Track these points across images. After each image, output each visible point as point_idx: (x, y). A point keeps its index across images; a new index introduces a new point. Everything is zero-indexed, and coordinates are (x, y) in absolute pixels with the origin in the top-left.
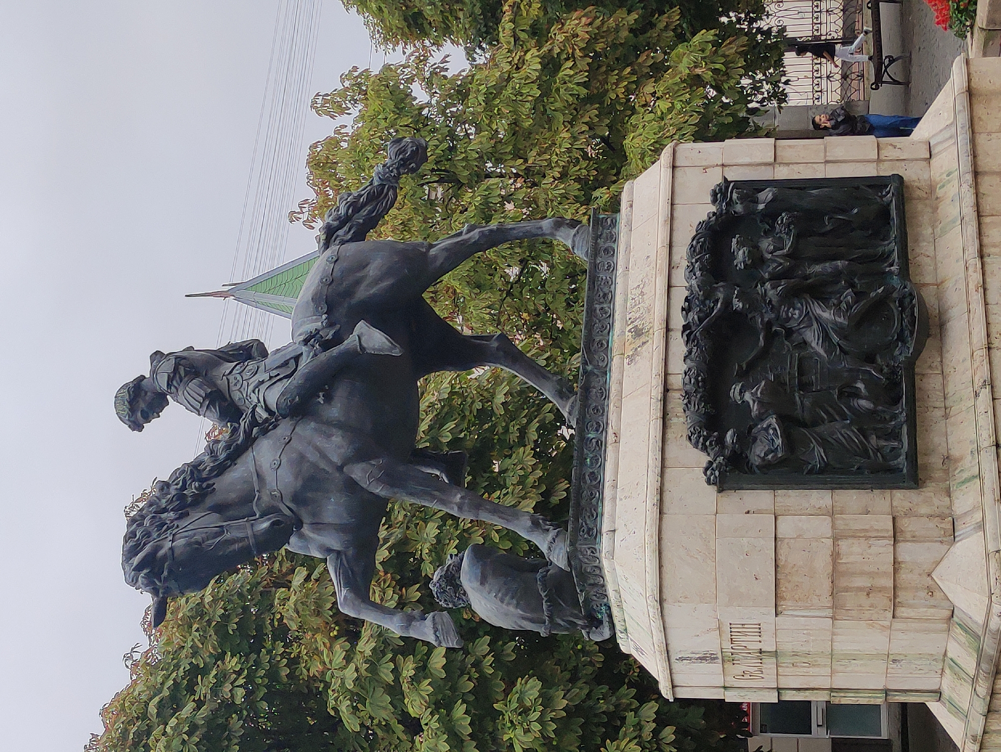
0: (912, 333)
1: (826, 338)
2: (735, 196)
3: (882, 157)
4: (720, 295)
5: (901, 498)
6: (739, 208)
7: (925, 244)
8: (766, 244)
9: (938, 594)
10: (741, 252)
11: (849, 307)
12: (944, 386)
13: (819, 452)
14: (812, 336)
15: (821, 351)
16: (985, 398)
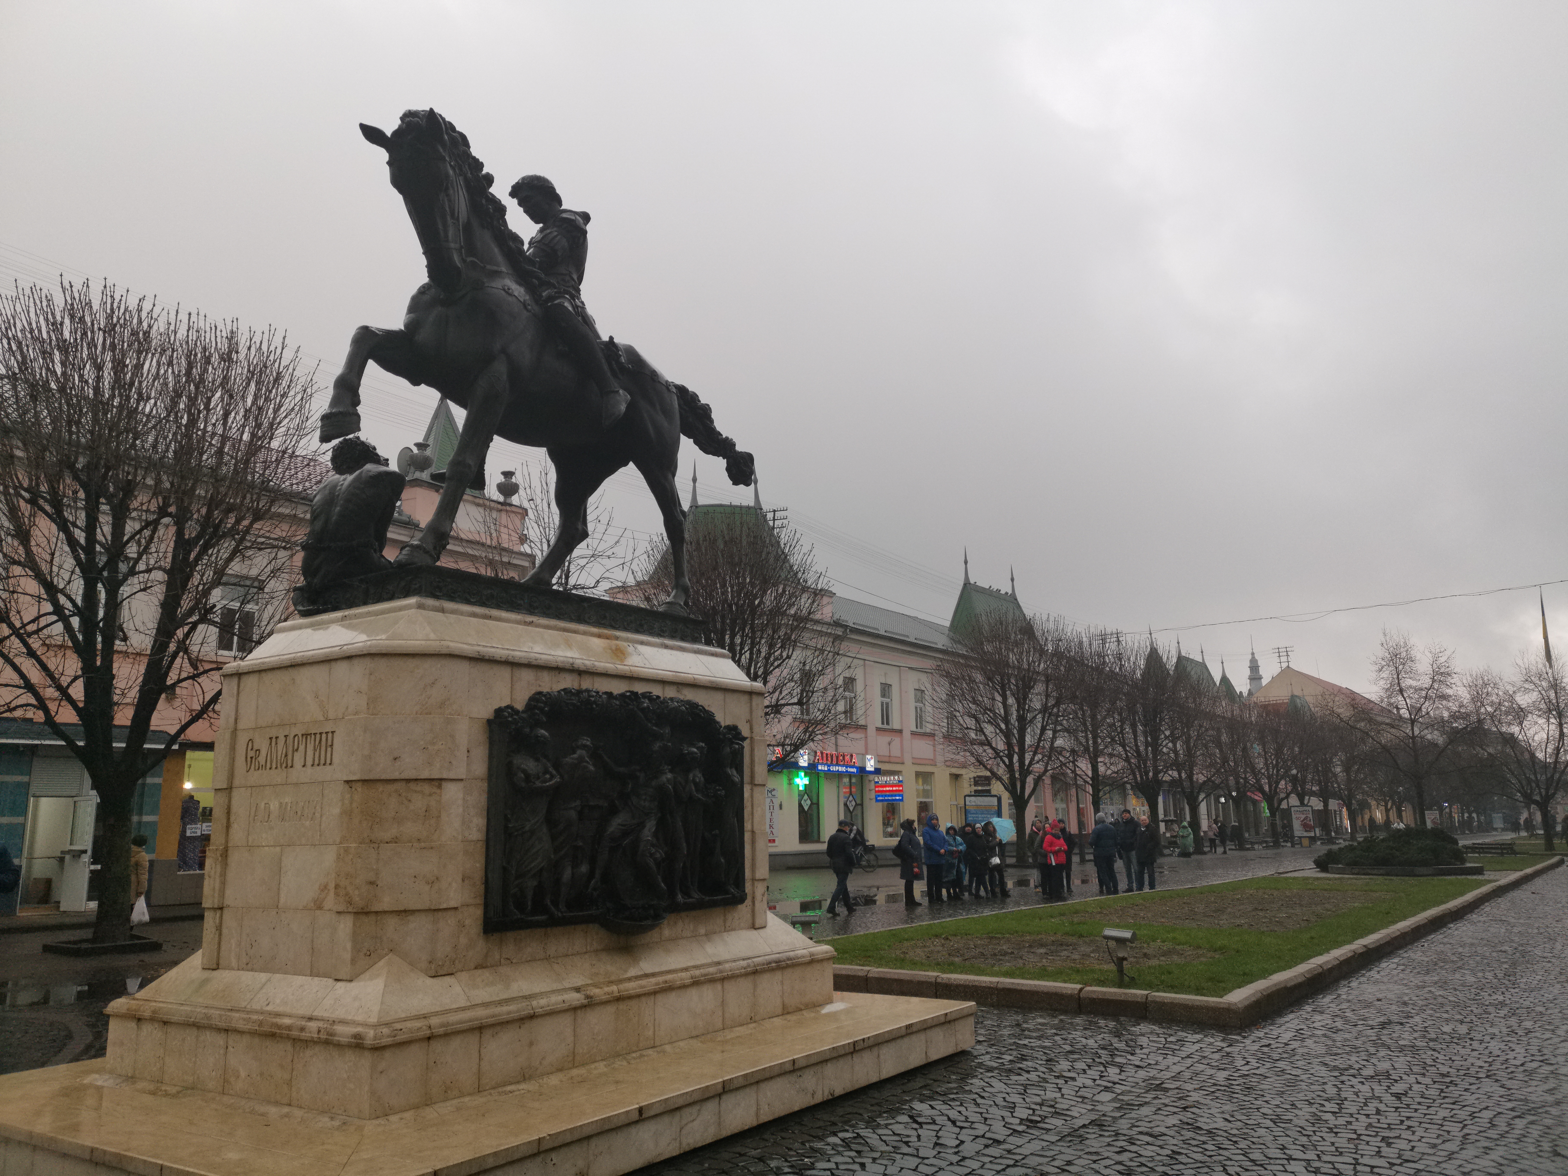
1: (625, 833)
3: (756, 883)
5: (474, 916)
7: (692, 927)
9: (368, 961)
10: (695, 750)
11: (651, 855)
12: (578, 954)
13: (525, 826)
14: (624, 819)
15: (612, 829)
16: (576, 998)
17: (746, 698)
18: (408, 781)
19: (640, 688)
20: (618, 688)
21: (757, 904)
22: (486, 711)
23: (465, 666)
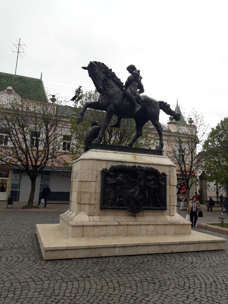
0: (132, 210)
1: (132, 193)
2: (163, 177)
3: (171, 206)
4: (141, 173)
5: (98, 206)
6: (160, 178)
7: (152, 214)
8: (152, 182)
9: (79, 212)
10: (151, 177)
13: (108, 190)
14: (132, 190)
15: (129, 192)
16: (117, 223)
17: (169, 167)
18: (86, 181)
19: (137, 165)
20: (131, 165)
21: (171, 211)
22: (101, 169)
23: (96, 161)
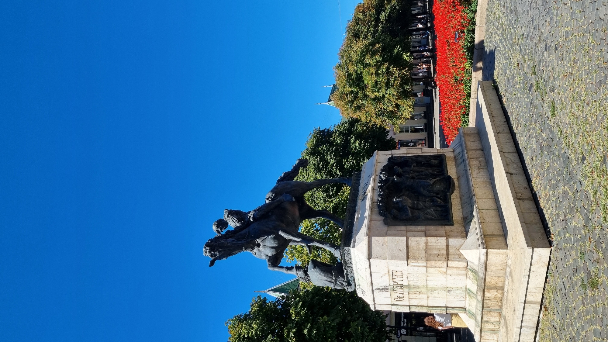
0: (450, 187)
9: (462, 257)
22: (385, 227)
